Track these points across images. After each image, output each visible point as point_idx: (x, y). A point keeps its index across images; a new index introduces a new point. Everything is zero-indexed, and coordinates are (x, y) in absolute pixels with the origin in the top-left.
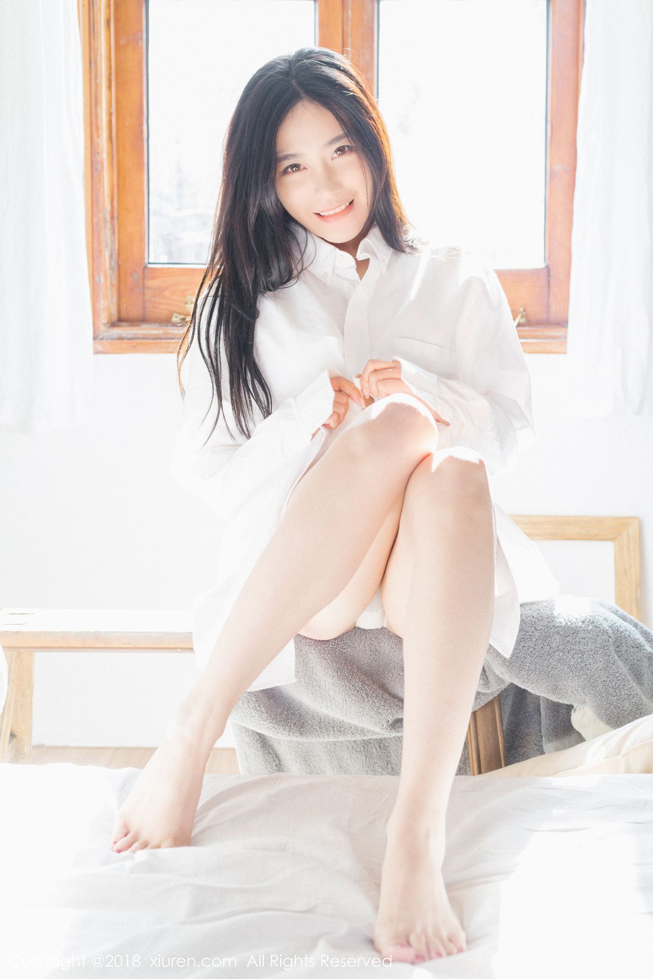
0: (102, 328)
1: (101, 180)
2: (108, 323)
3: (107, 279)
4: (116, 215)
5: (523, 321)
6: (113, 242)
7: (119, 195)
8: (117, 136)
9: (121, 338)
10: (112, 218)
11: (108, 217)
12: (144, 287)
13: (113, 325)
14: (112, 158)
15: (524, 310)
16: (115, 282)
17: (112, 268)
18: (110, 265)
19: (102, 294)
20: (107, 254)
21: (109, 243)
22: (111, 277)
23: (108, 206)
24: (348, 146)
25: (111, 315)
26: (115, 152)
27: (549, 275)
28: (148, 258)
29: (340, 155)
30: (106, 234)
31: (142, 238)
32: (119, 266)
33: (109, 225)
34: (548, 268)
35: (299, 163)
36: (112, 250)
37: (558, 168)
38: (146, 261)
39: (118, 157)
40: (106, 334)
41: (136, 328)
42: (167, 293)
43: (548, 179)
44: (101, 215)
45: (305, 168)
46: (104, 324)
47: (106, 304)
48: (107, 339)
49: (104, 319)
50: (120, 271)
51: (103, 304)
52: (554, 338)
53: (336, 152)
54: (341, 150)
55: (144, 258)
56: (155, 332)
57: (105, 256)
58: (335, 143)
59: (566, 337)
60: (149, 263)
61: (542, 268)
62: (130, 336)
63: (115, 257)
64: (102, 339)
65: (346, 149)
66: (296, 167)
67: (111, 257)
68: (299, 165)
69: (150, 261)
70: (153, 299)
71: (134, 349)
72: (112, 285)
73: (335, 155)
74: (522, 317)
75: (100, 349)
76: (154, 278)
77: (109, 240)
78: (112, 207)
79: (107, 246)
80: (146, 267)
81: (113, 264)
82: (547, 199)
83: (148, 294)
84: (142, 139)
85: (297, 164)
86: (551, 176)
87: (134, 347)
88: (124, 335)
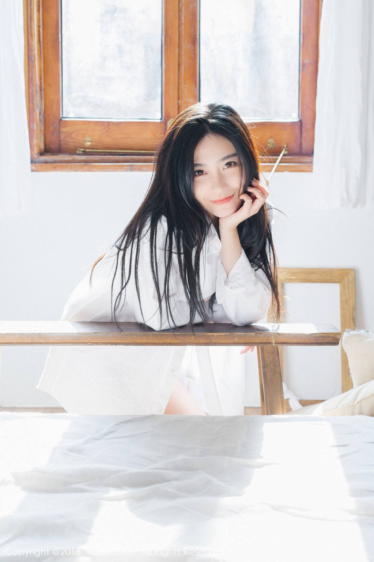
0: (35, 156)
1: (34, 67)
2: (38, 153)
3: (38, 126)
4: (43, 88)
5: (286, 153)
6: (41, 104)
7: (44, 76)
8: (43, 40)
9: (46, 162)
10: (41, 90)
11: (38, 89)
12: (59, 132)
13: (41, 154)
14: (41, 53)
15: (287, 147)
16: (43, 129)
17: (40, 120)
18: (40, 118)
19: (35, 136)
20: (38, 112)
21: (39, 105)
22: (40, 125)
23: (38, 83)
24: (233, 162)
25: (40, 149)
26: (42, 50)
27: (301, 125)
28: (62, 115)
29: (228, 167)
30: (37, 100)
31: (59, 102)
32: (45, 119)
33: (38, 94)
34: (301, 121)
35: (203, 170)
36: (40, 109)
37: (306, 61)
38: (61, 116)
39: (44, 53)
40: (37, 160)
41: (56, 156)
42: (74, 136)
43: (301, 68)
44: (34, 88)
45: (206, 174)
46: (36, 154)
47: (38, 141)
48: (38, 163)
49: (36, 151)
50: (45, 121)
51: (35, 142)
52: (304, 163)
53: (226, 165)
54: (229, 164)
55: (59, 114)
56: (67, 159)
57: (37, 113)
58: (226, 160)
59: (312, 162)
60: (63, 118)
61: (297, 122)
62: (52, 161)
63: (42, 113)
64: (35, 163)
65: (232, 164)
66: (201, 172)
67: (40, 113)
68: (203, 171)
69: (64, 116)
70: (65, 139)
71: (54, 169)
72: (41, 130)
73: (225, 167)
74: (286, 150)
75: (34, 168)
76: (66, 127)
77: (39, 103)
78: (41, 83)
79: (37, 107)
80: (61, 120)
81: (41, 118)
82: (300, 80)
83: (62, 136)
84: (59, 42)
85: (202, 170)
86: (302, 66)
87: (55, 168)
88: (48, 160)
